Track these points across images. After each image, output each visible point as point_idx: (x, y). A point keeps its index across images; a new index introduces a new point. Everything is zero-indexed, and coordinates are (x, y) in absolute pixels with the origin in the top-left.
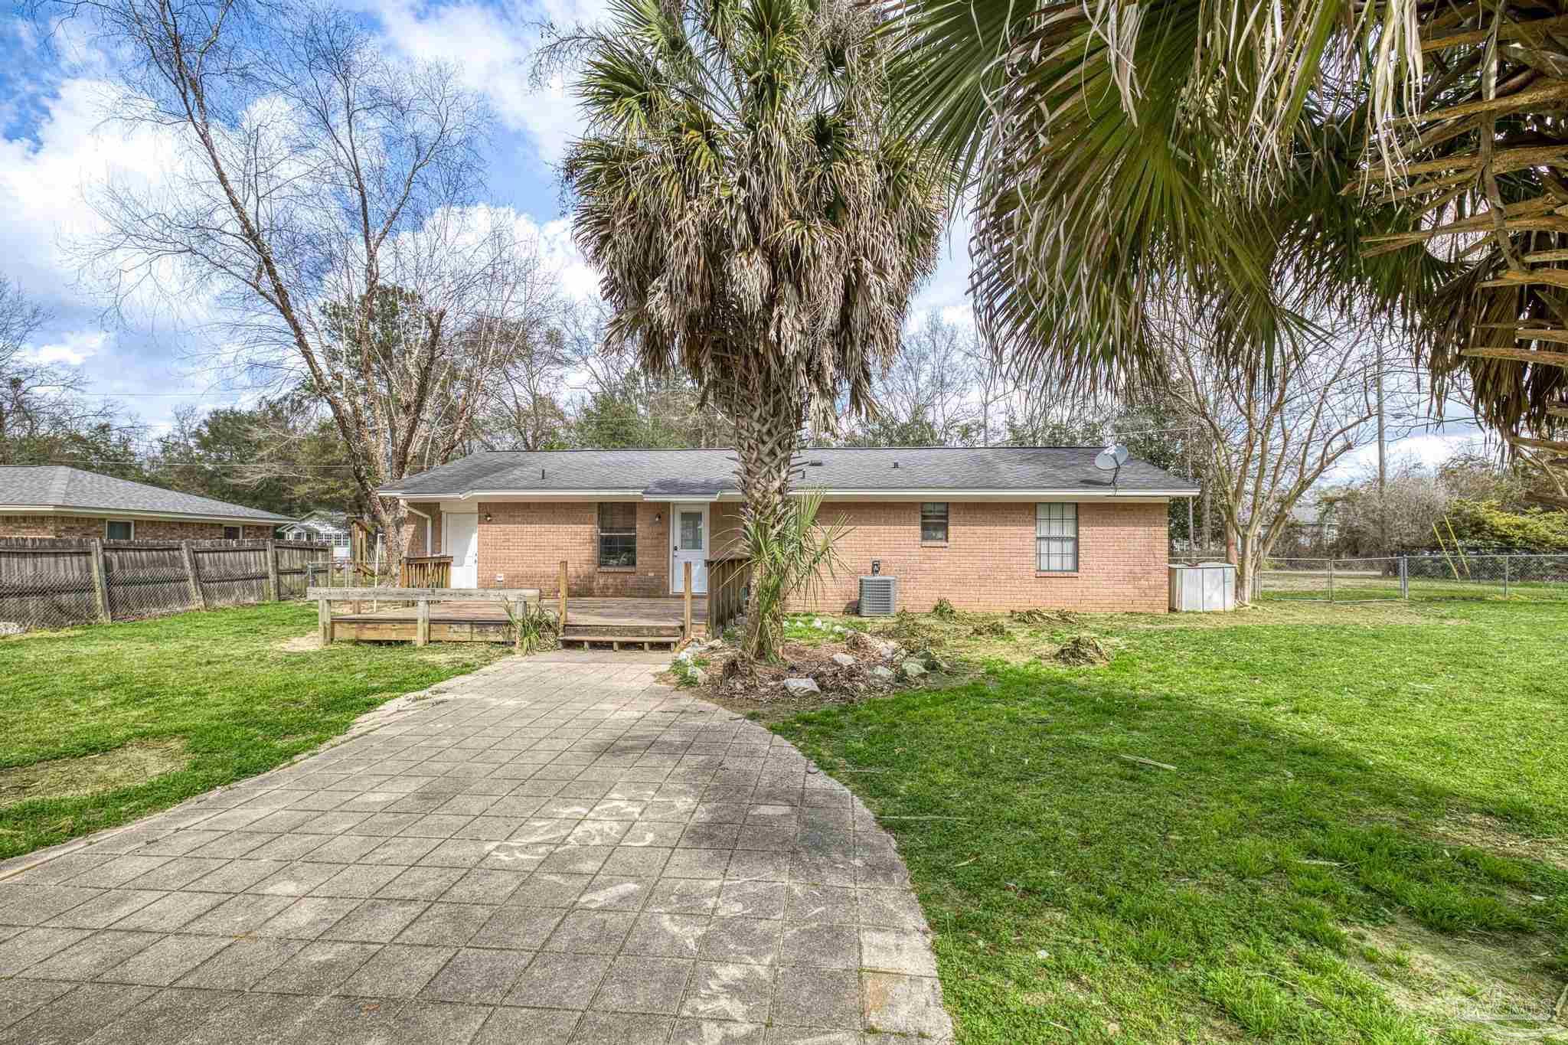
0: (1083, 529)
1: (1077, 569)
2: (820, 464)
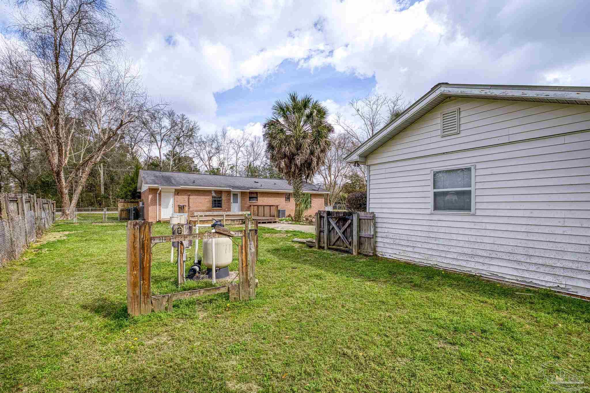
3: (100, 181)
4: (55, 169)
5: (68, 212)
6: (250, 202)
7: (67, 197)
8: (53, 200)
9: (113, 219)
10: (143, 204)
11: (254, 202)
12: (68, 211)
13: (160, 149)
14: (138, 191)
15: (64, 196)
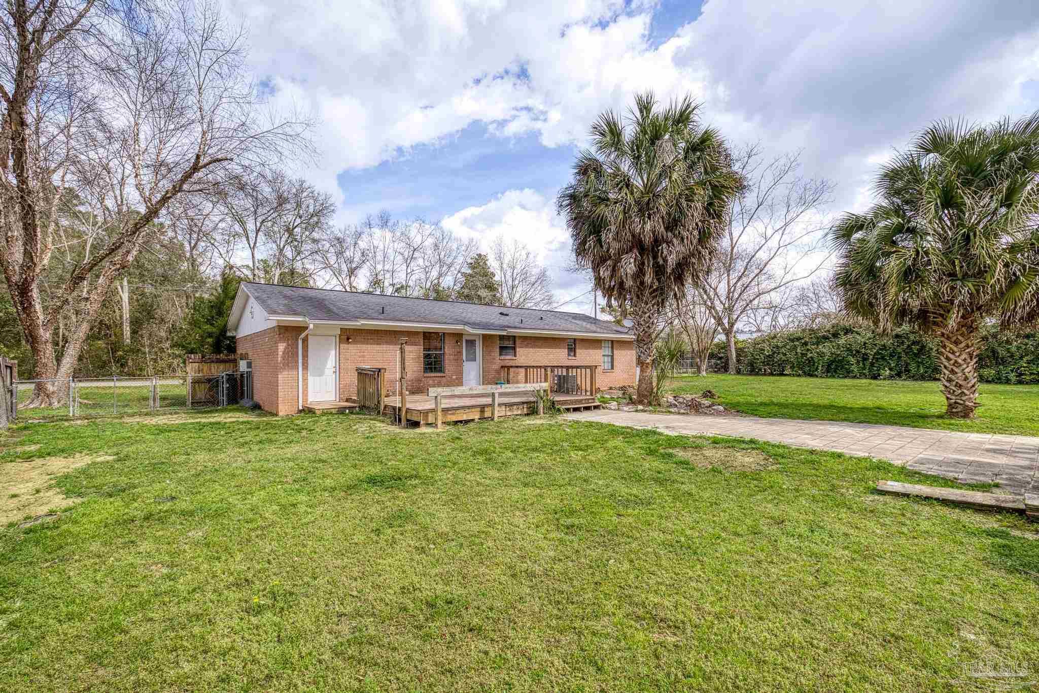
0: (615, 352)
1: (612, 368)
2: (507, 315)
3: (121, 317)
4: (15, 278)
5: (50, 388)
6: (502, 357)
7: (48, 351)
8: (13, 359)
9: (174, 403)
10: (249, 365)
11: (508, 359)
12: (53, 385)
13: (253, 249)
14: (229, 334)
15: (41, 347)
